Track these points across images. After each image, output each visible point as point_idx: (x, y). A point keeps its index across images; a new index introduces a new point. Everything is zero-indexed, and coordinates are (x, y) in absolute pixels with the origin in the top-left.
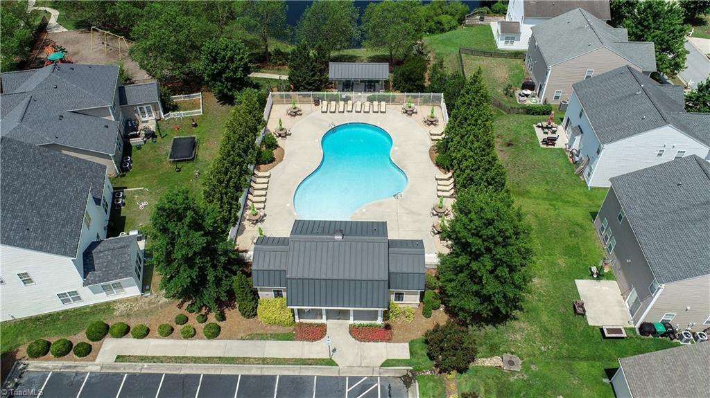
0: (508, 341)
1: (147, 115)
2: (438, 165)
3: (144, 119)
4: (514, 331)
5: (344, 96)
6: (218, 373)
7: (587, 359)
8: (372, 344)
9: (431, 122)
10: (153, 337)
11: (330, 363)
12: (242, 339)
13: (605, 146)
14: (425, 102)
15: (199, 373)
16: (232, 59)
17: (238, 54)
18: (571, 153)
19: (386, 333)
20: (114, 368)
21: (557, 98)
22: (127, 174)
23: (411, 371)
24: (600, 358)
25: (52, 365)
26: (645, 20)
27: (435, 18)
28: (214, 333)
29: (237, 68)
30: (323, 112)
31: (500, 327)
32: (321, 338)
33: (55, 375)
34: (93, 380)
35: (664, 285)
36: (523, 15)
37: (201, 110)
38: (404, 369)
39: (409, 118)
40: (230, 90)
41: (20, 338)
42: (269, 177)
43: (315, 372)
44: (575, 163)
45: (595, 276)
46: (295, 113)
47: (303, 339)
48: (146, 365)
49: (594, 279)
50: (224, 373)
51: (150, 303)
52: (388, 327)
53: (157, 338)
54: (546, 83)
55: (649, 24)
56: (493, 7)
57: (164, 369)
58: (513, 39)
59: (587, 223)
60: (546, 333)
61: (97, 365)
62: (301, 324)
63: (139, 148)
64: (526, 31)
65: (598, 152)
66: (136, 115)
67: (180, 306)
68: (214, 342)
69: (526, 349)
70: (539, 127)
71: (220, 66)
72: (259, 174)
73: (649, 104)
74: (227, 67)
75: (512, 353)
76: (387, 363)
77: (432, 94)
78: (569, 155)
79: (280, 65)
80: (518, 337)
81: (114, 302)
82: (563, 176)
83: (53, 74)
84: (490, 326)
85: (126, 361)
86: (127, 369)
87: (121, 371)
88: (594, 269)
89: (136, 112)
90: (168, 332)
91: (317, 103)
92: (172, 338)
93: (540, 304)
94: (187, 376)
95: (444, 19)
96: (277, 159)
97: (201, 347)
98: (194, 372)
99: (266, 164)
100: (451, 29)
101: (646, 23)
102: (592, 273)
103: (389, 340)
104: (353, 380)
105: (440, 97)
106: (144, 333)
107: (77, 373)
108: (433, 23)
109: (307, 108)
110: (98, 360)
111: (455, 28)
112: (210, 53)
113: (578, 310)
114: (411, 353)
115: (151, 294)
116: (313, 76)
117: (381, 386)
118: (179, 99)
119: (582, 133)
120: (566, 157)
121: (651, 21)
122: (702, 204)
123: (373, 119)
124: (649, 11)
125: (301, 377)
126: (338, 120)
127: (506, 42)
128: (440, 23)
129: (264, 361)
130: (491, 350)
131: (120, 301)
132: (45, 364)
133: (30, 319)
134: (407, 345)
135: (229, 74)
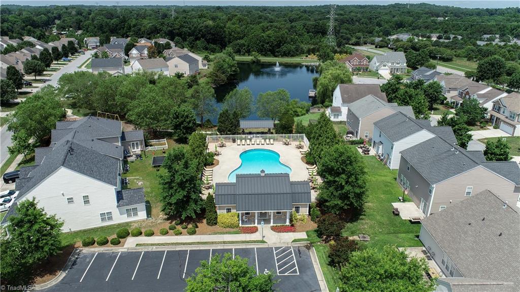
0: (360, 229)
1: (135, 148)
2: (308, 163)
3: (133, 150)
4: (363, 224)
5: (249, 137)
6: (198, 249)
7: (404, 232)
8: (285, 234)
9: (300, 147)
10: (157, 236)
11: (263, 242)
12: (209, 234)
13: (395, 143)
14: (295, 140)
15: (187, 249)
16: (187, 117)
17: (191, 114)
18: (379, 156)
19: (292, 228)
20: (135, 250)
21: (366, 136)
22: (127, 173)
23: (309, 244)
24: (412, 232)
25: (97, 250)
26: (405, 99)
27: (293, 109)
28: (193, 233)
29: (190, 121)
30: (238, 145)
31: (355, 223)
32: (255, 232)
33: (99, 254)
34: (123, 255)
35: (434, 185)
36: (342, 102)
37: (167, 145)
38: (305, 243)
39: (287, 146)
40: (184, 134)
41: (75, 239)
42: (212, 170)
43: (255, 246)
44: (382, 160)
45: (402, 201)
46: (222, 146)
47: (244, 233)
48: (154, 247)
49: (401, 202)
50: (201, 249)
51: (152, 223)
52: (292, 225)
53: (159, 236)
54: (360, 128)
55: (408, 101)
56: (324, 104)
57: (166, 249)
58: (338, 115)
59: (393, 182)
60: (381, 224)
61: (125, 248)
62: (243, 227)
63: (132, 162)
64: (344, 110)
65: (392, 149)
66: (129, 147)
67: (171, 223)
68: (194, 236)
69: (371, 231)
70: (359, 148)
71: (181, 120)
72: (207, 169)
73: (413, 123)
74: (184, 121)
75: (364, 234)
76: (295, 241)
77: (298, 134)
78: (378, 157)
79: (209, 128)
80: (366, 227)
81: (130, 222)
82: (376, 165)
83: (89, 120)
84: (349, 224)
85: (142, 246)
86: (143, 250)
87: (140, 250)
88: (401, 198)
89: (130, 145)
90: (165, 233)
91: (234, 141)
92: (168, 235)
93: (375, 213)
94: (180, 251)
95: (299, 110)
96: (216, 164)
97: (186, 238)
98: (184, 249)
99: (209, 165)
100: (302, 115)
101: (406, 101)
102: (400, 200)
103: (294, 231)
104: (277, 249)
105: (303, 136)
106: (151, 234)
107: (113, 253)
108: (292, 112)
109: (229, 144)
110: (125, 246)
111: (304, 114)
112: (175, 114)
113: (396, 213)
114: (308, 236)
115: (152, 219)
116: (232, 127)
117: (294, 250)
118: (153, 142)
119: (382, 143)
120: (377, 158)
121: (408, 99)
122: (446, 152)
123: (266, 147)
124: (406, 94)
125: (247, 249)
126: (247, 148)
127: (334, 117)
128: (296, 112)
129: (224, 242)
130: (352, 233)
131: (134, 222)
132: (93, 249)
133: (80, 231)
134: (305, 233)
135: (185, 124)
